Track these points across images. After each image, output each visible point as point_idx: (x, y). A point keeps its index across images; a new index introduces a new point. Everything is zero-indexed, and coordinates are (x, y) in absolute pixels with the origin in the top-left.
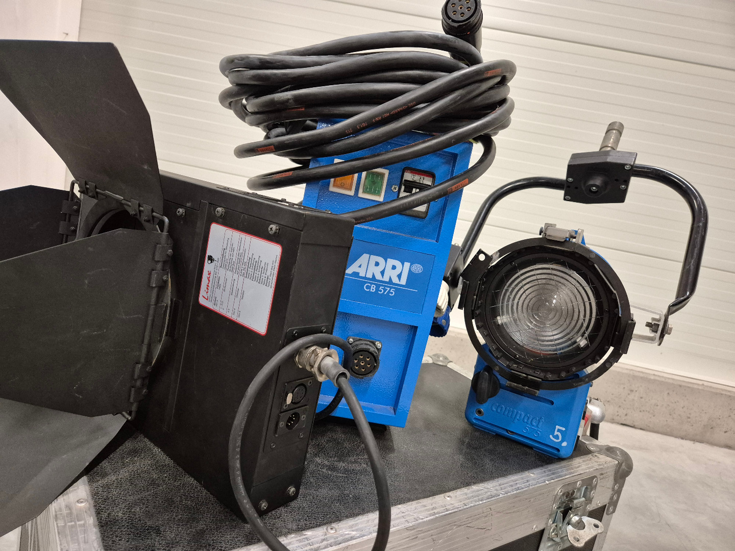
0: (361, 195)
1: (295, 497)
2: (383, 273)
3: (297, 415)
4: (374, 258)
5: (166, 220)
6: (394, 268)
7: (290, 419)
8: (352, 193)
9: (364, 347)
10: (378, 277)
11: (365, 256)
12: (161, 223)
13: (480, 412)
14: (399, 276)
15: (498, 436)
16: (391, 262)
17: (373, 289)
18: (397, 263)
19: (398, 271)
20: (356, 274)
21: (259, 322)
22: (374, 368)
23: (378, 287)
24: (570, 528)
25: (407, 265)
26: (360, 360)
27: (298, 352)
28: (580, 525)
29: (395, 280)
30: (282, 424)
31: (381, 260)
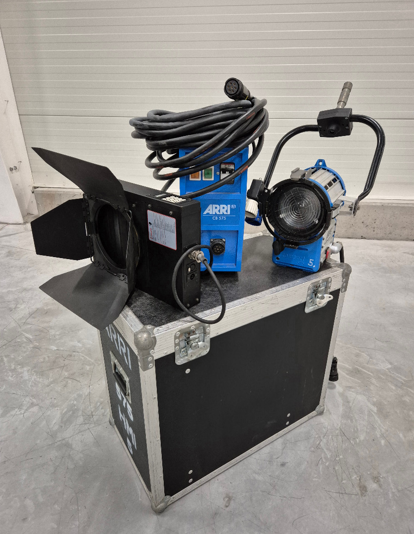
0: (204, 179)
1: (199, 302)
2: (219, 211)
3: (194, 275)
4: (215, 206)
5: (130, 211)
6: (224, 208)
7: (191, 276)
8: (200, 179)
9: (217, 242)
10: (218, 213)
11: (211, 206)
12: (129, 213)
13: (278, 258)
14: (227, 211)
15: (288, 267)
16: (222, 206)
17: (217, 218)
18: (225, 206)
19: (225, 209)
20: (208, 214)
21: (173, 245)
22: (223, 250)
23: (218, 217)
24: (318, 299)
25: (229, 206)
26: (217, 248)
27: (190, 253)
28: (323, 298)
29: (225, 213)
30: (189, 278)
31: (217, 206)
